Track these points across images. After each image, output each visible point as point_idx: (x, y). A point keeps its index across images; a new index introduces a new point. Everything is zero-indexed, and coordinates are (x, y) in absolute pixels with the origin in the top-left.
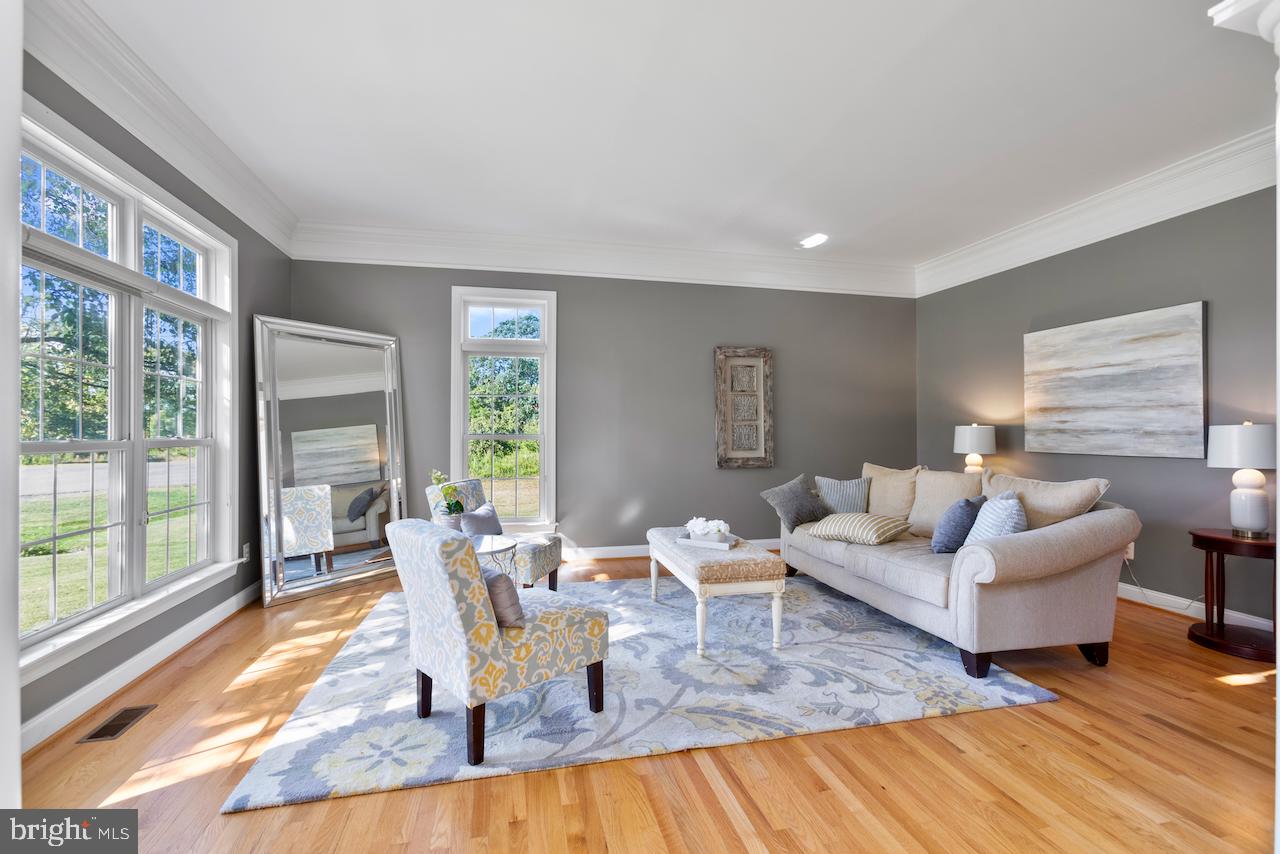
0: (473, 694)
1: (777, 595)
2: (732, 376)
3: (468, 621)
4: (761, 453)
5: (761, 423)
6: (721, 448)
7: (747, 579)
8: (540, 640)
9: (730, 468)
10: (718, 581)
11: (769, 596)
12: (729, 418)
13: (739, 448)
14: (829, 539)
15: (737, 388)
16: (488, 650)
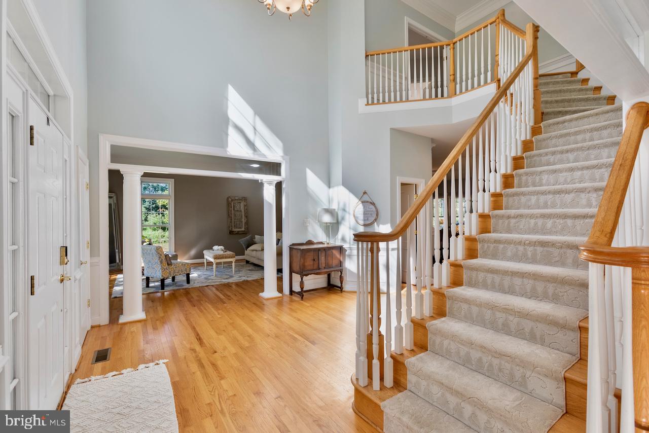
0: (162, 276)
1: (233, 262)
2: (234, 206)
3: (161, 262)
4: (243, 229)
5: (243, 220)
6: (230, 229)
7: (226, 258)
8: (176, 267)
9: (233, 234)
10: (218, 259)
11: (232, 262)
12: (233, 220)
13: (236, 228)
14: (253, 250)
15: (236, 209)
16: (165, 268)
